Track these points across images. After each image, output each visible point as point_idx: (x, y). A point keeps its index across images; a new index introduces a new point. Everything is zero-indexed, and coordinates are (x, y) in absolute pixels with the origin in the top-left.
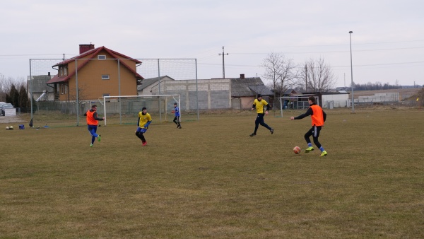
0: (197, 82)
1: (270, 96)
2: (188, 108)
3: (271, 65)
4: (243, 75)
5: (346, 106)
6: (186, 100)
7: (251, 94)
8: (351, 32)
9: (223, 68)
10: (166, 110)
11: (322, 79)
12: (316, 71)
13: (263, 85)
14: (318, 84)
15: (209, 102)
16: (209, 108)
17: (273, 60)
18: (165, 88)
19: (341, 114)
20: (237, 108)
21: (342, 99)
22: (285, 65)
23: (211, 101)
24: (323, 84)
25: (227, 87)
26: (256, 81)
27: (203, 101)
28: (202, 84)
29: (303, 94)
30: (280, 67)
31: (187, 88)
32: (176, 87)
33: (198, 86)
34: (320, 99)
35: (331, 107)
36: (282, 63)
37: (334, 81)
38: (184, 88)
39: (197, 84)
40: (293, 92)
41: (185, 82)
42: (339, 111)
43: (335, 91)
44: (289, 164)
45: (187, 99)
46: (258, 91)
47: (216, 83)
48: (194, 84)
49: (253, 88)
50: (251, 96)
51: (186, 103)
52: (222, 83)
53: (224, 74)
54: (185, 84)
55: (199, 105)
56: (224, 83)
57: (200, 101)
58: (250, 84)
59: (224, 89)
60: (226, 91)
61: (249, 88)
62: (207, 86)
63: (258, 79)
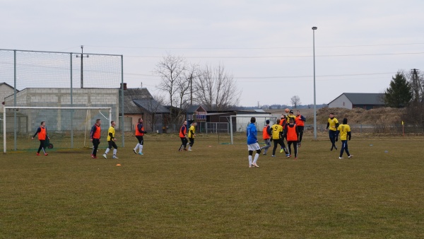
0: (71, 92)
2: (59, 129)
4: (125, 84)
6: (56, 116)
8: (314, 28)
10: (30, 129)
13: (152, 98)
15: (89, 120)
16: (89, 128)
17: (170, 65)
18: (29, 98)
20: (127, 130)
23: (92, 119)
25: (114, 100)
26: (142, 94)
27: (80, 118)
28: (79, 94)
31: (59, 99)
32: (44, 97)
33: (73, 98)
34: (234, 119)
36: (184, 69)
38: (55, 99)
40: (200, 109)
41: (56, 91)
45: (59, 115)
47: (98, 94)
49: (139, 102)
50: (138, 114)
51: (56, 122)
52: (107, 94)
53: (82, 83)
54: (56, 94)
55: (75, 124)
56: (109, 94)
57: (75, 118)
58: (134, 97)
59: (110, 103)
60: (111, 105)
61: (135, 103)
62: (86, 98)
63: (145, 91)
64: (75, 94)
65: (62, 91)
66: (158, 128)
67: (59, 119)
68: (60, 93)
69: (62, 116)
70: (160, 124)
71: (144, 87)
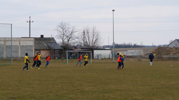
0: (11, 39)
1: (60, 50)
2: (5, 57)
3: (61, 30)
5: (109, 58)
6: (3, 51)
7: (48, 48)
8: (113, 10)
9: (30, 31)
11: (94, 40)
12: (91, 35)
13: (56, 42)
14: (91, 43)
15: (20, 53)
16: (19, 56)
17: (62, 27)
19: (106, 63)
21: (107, 53)
22: (70, 30)
23: (21, 52)
24: (95, 43)
25: (32, 43)
26: (51, 40)
27: (15, 52)
28: (15, 41)
29: (82, 49)
30: (67, 31)
31: (5, 43)
33: (12, 42)
34: (93, 53)
35: (100, 58)
36: (69, 28)
37: (102, 41)
38: (3, 43)
39: (11, 40)
40: (75, 48)
41: (4, 39)
42: (105, 61)
43: (102, 48)
44: (71, 96)
46: (52, 46)
47: (24, 40)
48: (10, 40)
49: (49, 44)
50: (48, 50)
51: (3, 53)
52: (28, 40)
53: (30, 35)
54: (3, 41)
55: (13, 54)
56: (30, 40)
57: (13, 52)
58: (47, 41)
59: (30, 45)
60: (31, 46)
61: (47, 44)
62: (18, 42)
63: (53, 39)
64: (13, 40)
65: (6, 39)
66: (57, 56)
67: (5, 52)
68: (5, 40)
69: (6, 51)
70: (58, 55)
71: (52, 37)
